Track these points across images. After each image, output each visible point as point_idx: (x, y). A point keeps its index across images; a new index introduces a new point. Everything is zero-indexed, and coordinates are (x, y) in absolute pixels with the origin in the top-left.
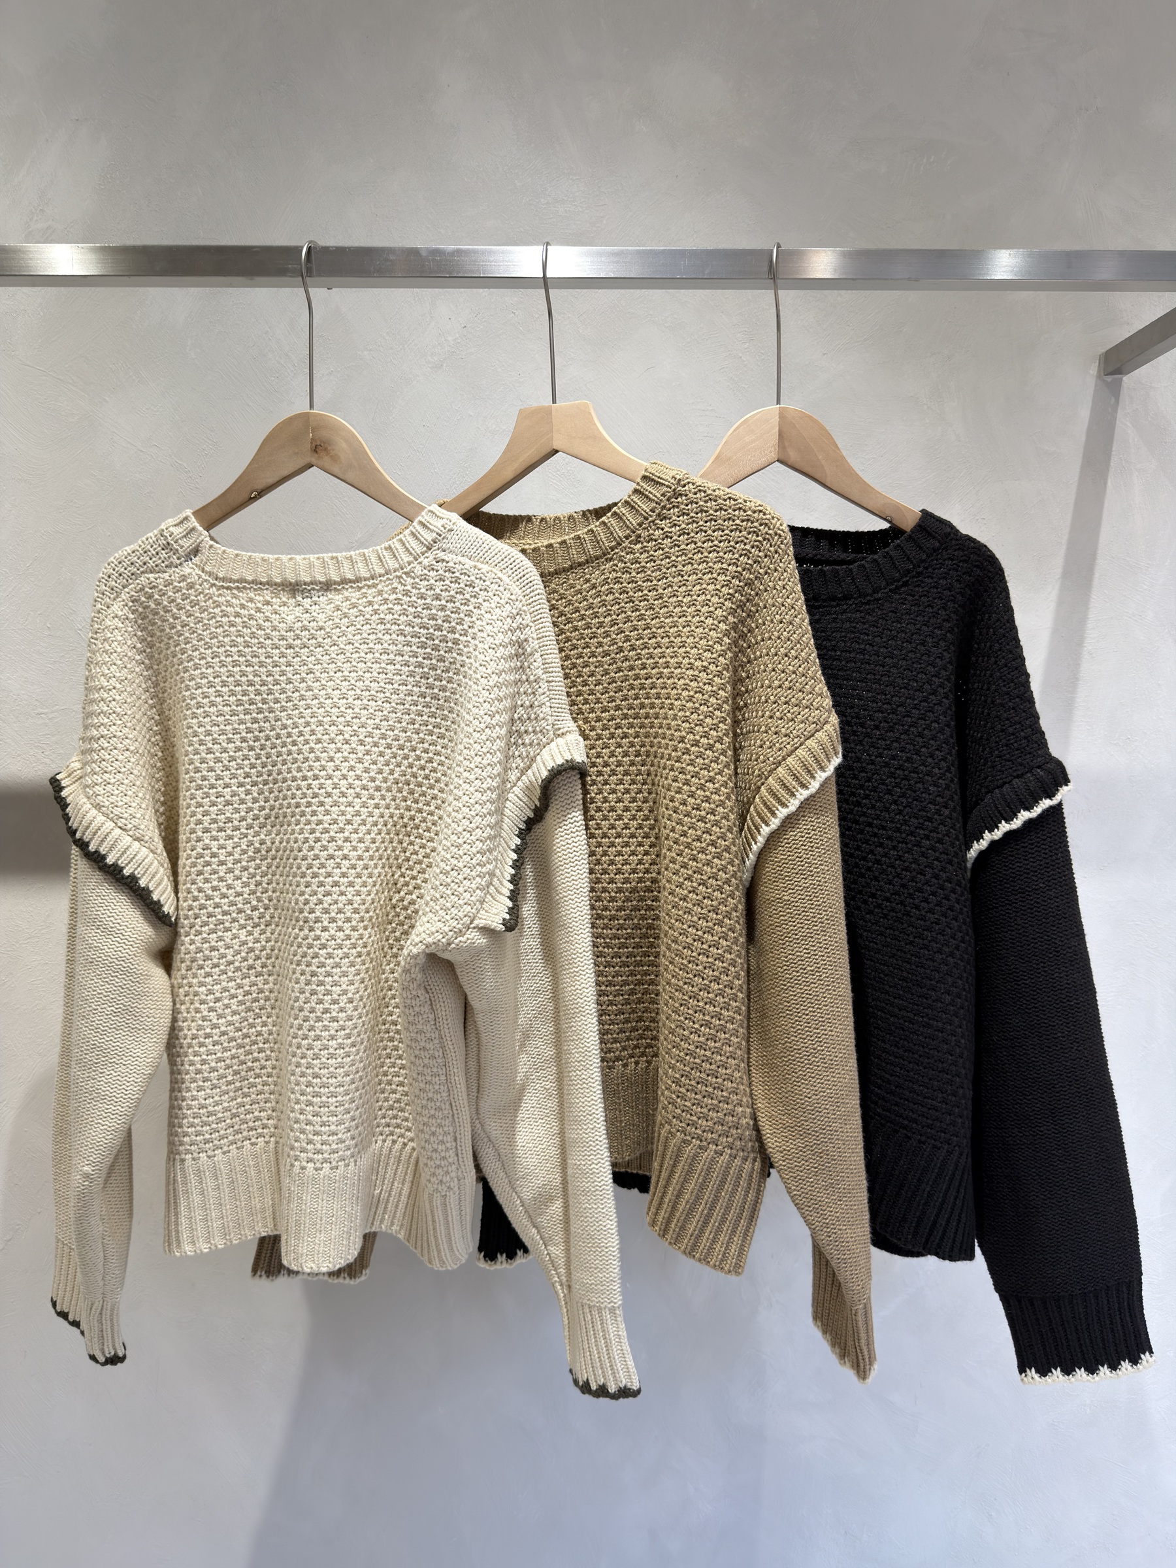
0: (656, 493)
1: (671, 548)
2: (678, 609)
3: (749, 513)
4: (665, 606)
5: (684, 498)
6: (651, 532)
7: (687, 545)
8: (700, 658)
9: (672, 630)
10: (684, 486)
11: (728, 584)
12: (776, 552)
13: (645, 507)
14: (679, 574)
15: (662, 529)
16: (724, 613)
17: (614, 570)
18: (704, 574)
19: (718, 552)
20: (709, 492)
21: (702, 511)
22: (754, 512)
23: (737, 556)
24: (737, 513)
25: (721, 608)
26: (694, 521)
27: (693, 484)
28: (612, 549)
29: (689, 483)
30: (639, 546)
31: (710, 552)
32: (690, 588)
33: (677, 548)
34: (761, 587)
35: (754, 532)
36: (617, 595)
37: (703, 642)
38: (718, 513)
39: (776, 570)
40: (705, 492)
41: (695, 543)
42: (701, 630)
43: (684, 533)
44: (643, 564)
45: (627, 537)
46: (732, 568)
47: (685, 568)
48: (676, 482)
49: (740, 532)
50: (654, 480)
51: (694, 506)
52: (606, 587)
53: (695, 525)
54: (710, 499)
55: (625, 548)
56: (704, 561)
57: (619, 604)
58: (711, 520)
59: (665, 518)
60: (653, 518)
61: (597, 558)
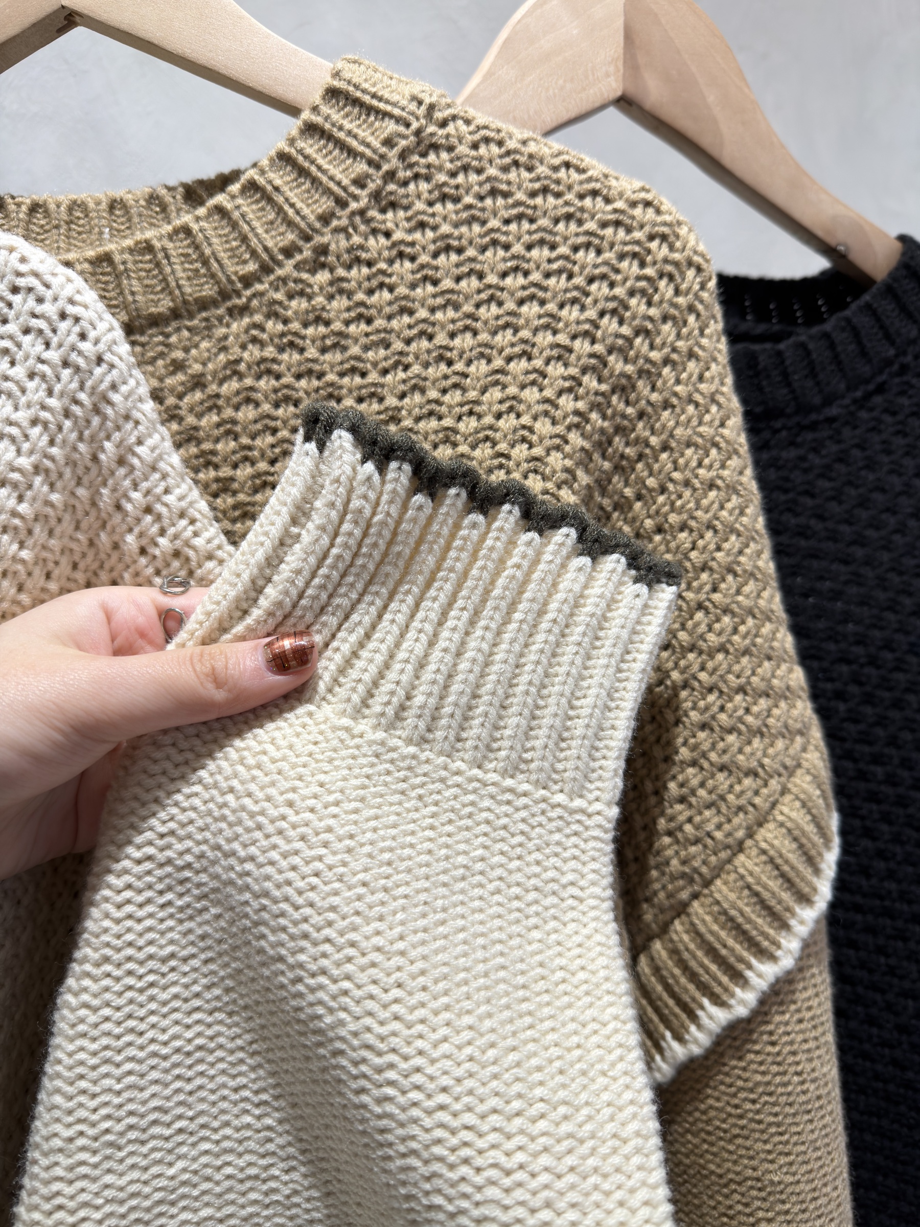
0: (369, 135)
1: (413, 286)
3: (620, 205)
5: (444, 155)
6: (356, 239)
7: (458, 279)
10: (443, 124)
11: (573, 387)
12: (691, 309)
14: (441, 358)
15: (388, 235)
16: (568, 463)
17: (254, 340)
18: (509, 359)
19: (542, 303)
20: (511, 144)
21: (493, 193)
22: (633, 204)
23: (592, 314)
24: (588, 202)
25: (558, 448)
26: (473, 218)
27: (468, 122)
28: (247, 281)
29: (454, 118)
30: (323, 277)
31: (521, 302)
32: (472, 394)
33: (430, 289)
34: (655, 397)
35: (635, 255)
36: (266, 407)
38: (539, 200)
39: (691, 355)
40: (500, 143)
41: (481, 277)
43: (448, 249)
44: (337, 326)
45: (288, 252)
46: (582, 346)
47: (457, 342)
48: (422, 111)
49: (599, 252)
50: (356, 102)
51: (473, 177)
52: (234, 385)
53: (476, 228)
54: (516, 163)
55: (284, 280)
56: (507, 325)
57: (274, 431)
58: (520, 217)
59: (393, 205)
60: (364, 202)
61: (204, 304)
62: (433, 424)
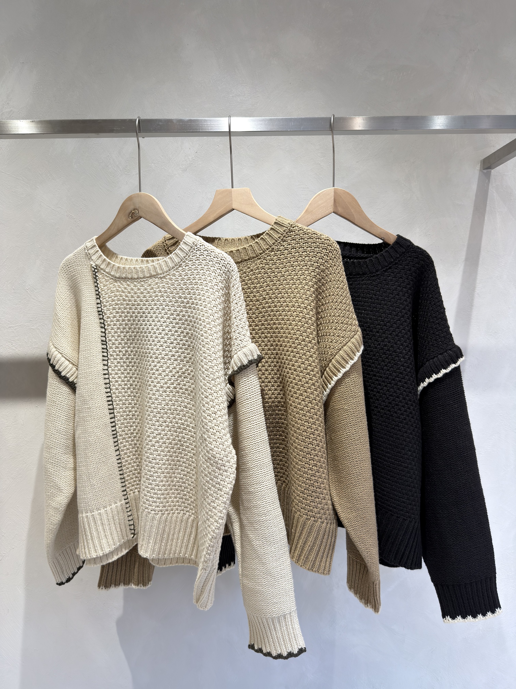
0: (281, 230)
1: (288, 254)
2: (292, 281)
3: (323, 240)
4: (285, 280)
5: (293, 233)
6: (279, 247)
7: (295, 253)
8: (303, 303)
9: (289, 290)
10: (293, 227)
11: (314, 271)
12: (335, 258)
13: (276, 236)
14: (292, 266)
15: (284, 246)
16: (313, 284)
17: (261, 263)
18: (303, 266)
19: (309, 257)
20: (305, 230)
21: (301, 239)
22: (325, 240)
23: (317, 259)
24: (317, 240)
25: (311, 281)
26: (298, 243)
27: (298, 227)
28: (261, 254)
29: (295, 226)
30: (273, 253)
31: (305, 257)
32: (297, 272)
33: (290, 255)
34: (329, 273)
35: (325, 249)
36: (263, 274)
37: (304, 296)
38: (309, 240)
39: (335, 265)
40: (303, 230)
41: (299, 253)
42: (303, 291)
43: (294, 248)
44: (275, 261)
45: (267, 249)
46: (316, 264)
47: (294, 263)
48: (290, 226)
49: (319, 248)
50: (279, 224)
51: (298, 236)
52: (258, 271)
53: (298, 245)
54: (305, 234)
55: (267, 254)
56: (303, 261)
57: (264, 278)
58: (306, 243)
59: (285, 241)
60: (280, 241)
61: (254, 258)
62: (290, 277)
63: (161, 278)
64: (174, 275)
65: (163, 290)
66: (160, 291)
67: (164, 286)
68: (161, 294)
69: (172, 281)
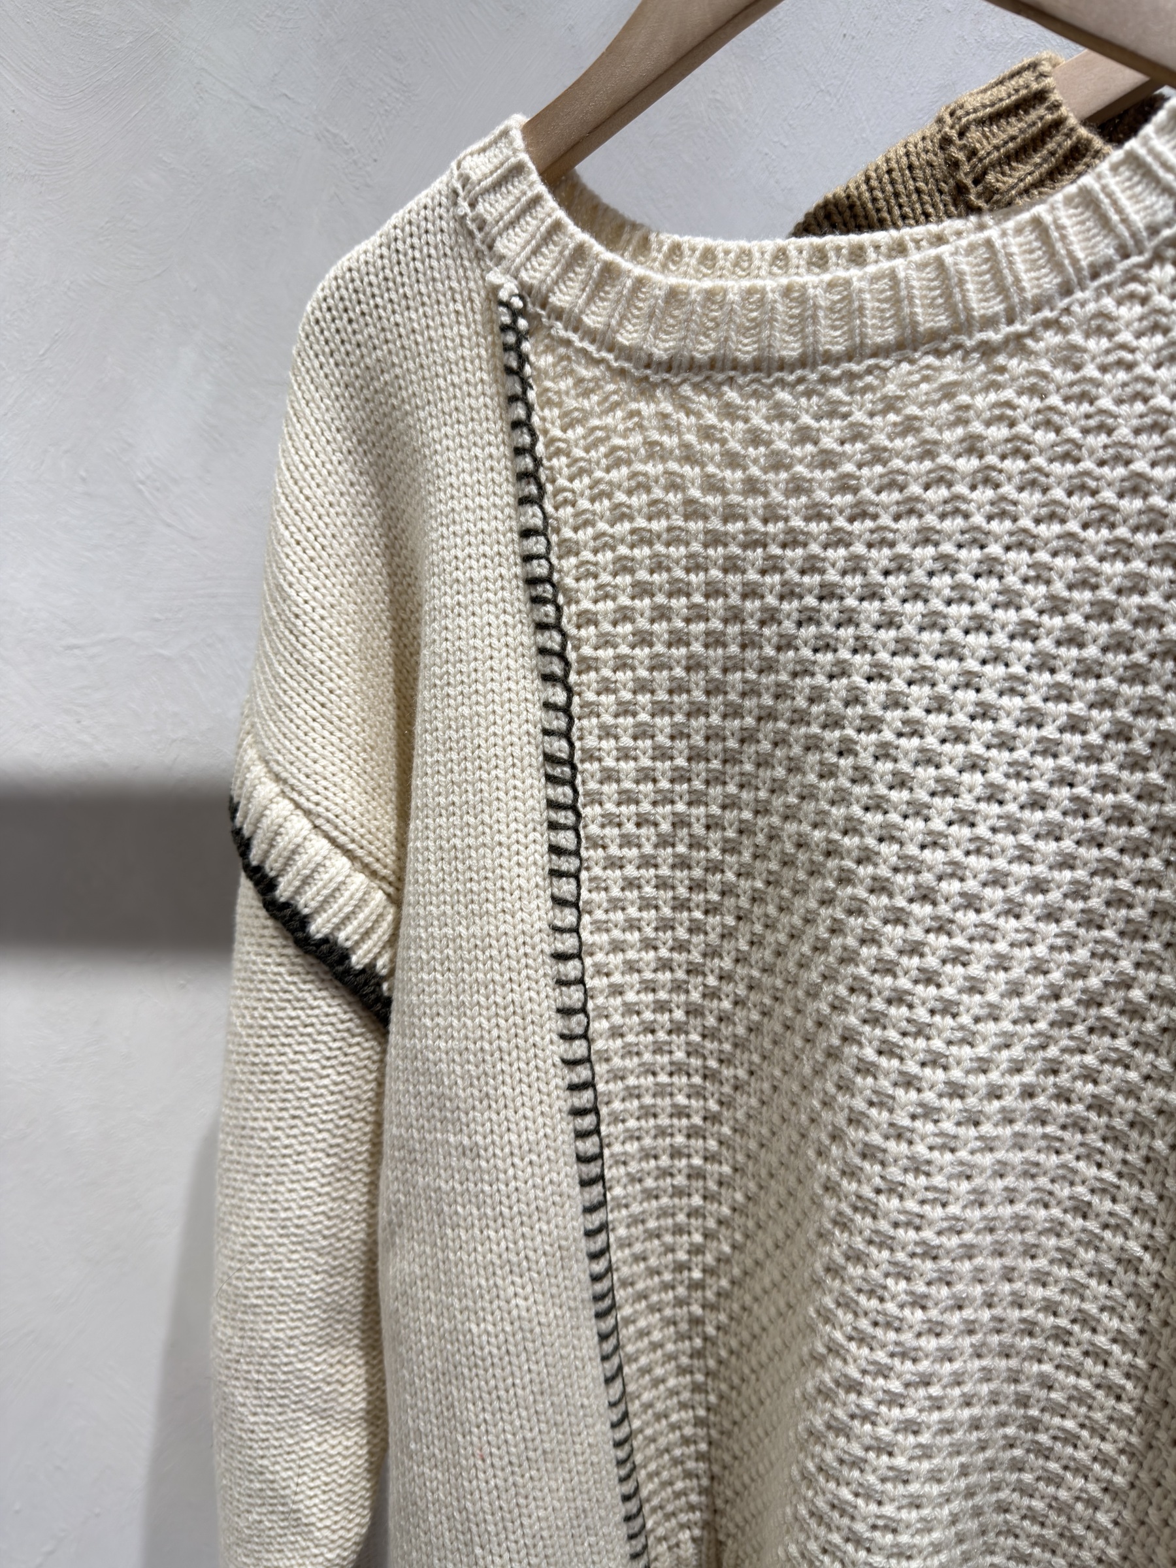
63: (987, 350)
64: (1100, 325)
65: (999, 432)
66: (972, 446)
67: (1008, 404)
68: (975, 463)
69: (1077, 368)
